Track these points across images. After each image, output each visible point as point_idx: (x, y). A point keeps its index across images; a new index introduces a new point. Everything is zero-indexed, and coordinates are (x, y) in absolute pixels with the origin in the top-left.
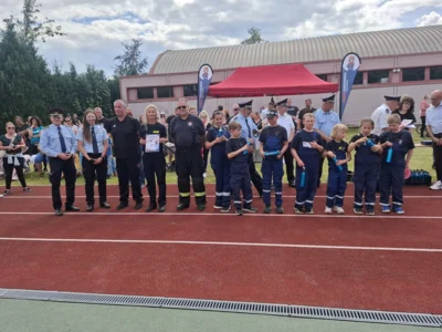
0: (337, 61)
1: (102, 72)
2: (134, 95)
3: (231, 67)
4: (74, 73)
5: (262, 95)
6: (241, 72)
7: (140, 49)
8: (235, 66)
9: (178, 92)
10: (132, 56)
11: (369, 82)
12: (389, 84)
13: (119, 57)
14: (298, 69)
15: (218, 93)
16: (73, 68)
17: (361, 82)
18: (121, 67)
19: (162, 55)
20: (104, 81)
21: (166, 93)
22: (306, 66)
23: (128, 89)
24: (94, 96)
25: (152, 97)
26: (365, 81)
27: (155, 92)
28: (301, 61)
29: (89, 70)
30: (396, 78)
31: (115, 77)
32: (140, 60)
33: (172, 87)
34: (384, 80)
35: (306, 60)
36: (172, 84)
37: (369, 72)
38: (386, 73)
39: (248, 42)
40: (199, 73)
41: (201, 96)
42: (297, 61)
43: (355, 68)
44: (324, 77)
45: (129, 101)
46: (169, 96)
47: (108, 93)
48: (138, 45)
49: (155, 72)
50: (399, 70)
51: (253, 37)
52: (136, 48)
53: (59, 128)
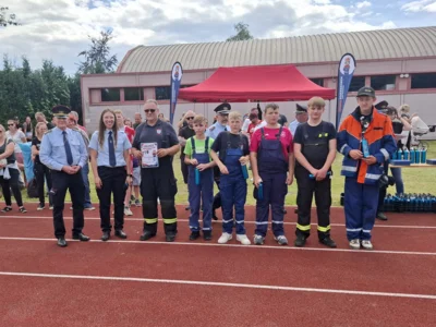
1: (61, 69)
2: (97, 96)
3: (211, 67)
4: (26, 70)
5: (245, 101)
6: (222, 73)
7: (109, 43)
8: (216, 66)
9: (149, 94)
10: (100, 51)
12: (396, 91)
13: (83, 53)
14: (289, 71)
15: (195, 96)
16: (26, 63)
18: (86, 64)
20: (63, 79)
21: (135, 94)
22: (298, 68)
23: (91, 90)
25: (117, 99)
27: (122, 93)
28: (294, 62)
29: (45, 66)
30: (404, 85)
31: (78, 75)
32: (108, 57)
33: (141, 89)
34: (389, 87)
35: (300, 61)
36: (142, 84)
37: (372, 77)
38: (391, 78)
39: (234, 39)
44: (319, 81)
45: (91, 103)
46: (138, 99)
47: (67, 94)
48: (107, 39)
49: (123, 71)
50: (407, 76)
51: (240, 34)
52: (104, 43)
53: (64, 133)
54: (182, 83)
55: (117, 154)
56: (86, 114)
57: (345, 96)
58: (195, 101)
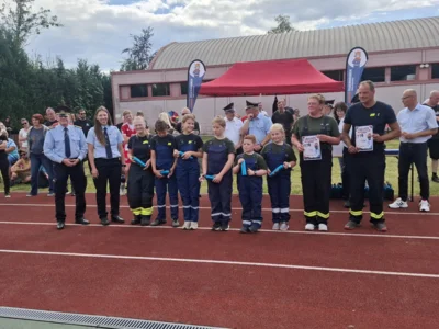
0: (340, 56)
1: (97, 67)
2: (126, 93)
6: (238, 69)
7: (150, 40)
8: (233, 62)
9: (176, 90)
10: (142, 48)
11: (392, 80)
12: (416, 81)
13: (127, 50)
14: (301, 65)
15: (213, 91)
16: (61, 63)
17: (383, 80)
18: (128, 61)
19: (164, 48)
20: (98, 77)
21: (162, 90)
22: (311, 62)
23: (120, 86)
24: (83, 93)
25: (145, 95)
26: (388, 77)
28: (305, 56)
30: (424, 75)
33: (168, 84)
34: (410, 77)
36: (168, 81)
37: (392, 67)
38: (411, 69)
40: (189, 69)
42: (300, 56)
43: (362, 64)
45: (121, 100)
46: (164, 94)
47: (101, 91)
48: (149, 36)
49: (155, 68)
50: (427, 66)
52: (145, 39)
53: (66, 129)
54: (206, 78)
56: (116, 109)
57: (357, 86)
58: (215, 95)
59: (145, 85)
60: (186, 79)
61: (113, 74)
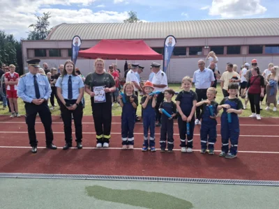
1: (11, 36)
2: (32, 54)
6: (102, 42)
7: (49, 20)
9: (65, 53)
10: (43, 25)
11: (190, 54)
12: (202, 56)
13: (32, 25)
17: (185, 54)
19: (58, 26)
20: (13, 42)
21: (56, 53)
22: (145, 42)
23: (28, 49)
25: (45, 55)
26: (188, 53)
30: (206, 52)
33: (60, 49)
34: (199, 53)
36: (60, 47)
37: (190, 47)
38: (200, 48)
41: (74, 57)
43: (173, 45)
45: (28, 58)
46: (57, 56)
47: (14, 52)
48: (47, 17)
49: (51, 39)
50: (208, 47)
51: (132, 18)
52: (45, 19)
53: (35, 77)
54: (82, 47)
55: (73, 91)
56: (25, 64)
57: (170, 57)
58: (90, 58)
59: (45, 50)
60: (70, 47)
61: (22, 41)
